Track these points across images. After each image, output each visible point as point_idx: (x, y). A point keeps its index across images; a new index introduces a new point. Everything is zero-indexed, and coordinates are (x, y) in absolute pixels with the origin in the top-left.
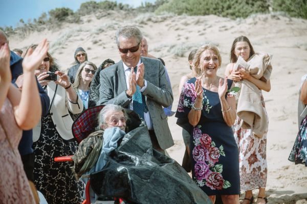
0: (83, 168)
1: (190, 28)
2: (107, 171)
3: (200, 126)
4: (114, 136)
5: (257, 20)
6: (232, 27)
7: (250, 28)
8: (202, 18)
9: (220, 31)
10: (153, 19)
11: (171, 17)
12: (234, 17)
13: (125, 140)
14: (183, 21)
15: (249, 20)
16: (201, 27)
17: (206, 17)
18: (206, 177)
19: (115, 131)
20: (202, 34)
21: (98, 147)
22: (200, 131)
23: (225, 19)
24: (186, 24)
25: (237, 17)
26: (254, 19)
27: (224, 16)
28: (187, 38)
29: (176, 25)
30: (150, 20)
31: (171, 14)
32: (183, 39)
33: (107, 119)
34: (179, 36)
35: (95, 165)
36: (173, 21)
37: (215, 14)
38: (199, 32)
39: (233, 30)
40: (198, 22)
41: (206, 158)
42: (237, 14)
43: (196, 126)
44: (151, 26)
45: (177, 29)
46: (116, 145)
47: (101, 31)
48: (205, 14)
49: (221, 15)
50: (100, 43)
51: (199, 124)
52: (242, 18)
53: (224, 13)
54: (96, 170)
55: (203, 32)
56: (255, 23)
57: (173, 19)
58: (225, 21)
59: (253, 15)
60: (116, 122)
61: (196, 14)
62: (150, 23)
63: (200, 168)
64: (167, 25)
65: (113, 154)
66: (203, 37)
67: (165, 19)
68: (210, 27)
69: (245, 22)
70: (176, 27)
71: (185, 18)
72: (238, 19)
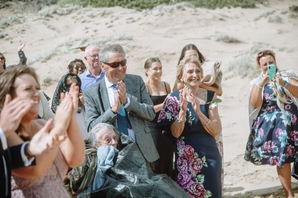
0: (81, 186)
1: (96, 20)
2: (108, 190)
3: (183, 138)
4: (109, 155)
5: (163, 11)
6: (139, 19)
7: (157, 20)
8: (108, 9)
9: (127, 23)
10: (58, 11)
11: (76, 9)
12: (139, 8)
13: (120, 158)
14: (89, 13)
15: (156, 11)
16: (108, 19)
17: (111, 9)
18: (188, 187)
19: (109, 149)
20: (110, 27)
21: (93, 166)
22: (183, 143)
23: (130, 10)
24: (93, 16)
25: (143, 8)
26: (160, 11)
27: (129, 8)
28: (95, 31)
29: (82, 17)
30: (55, 12)
31: (76, 6)
32: (91, 32)
33: (101, 138)
34: (87, 28)
35: (92, 183)
36: (79, 13)
37: (120, 5)
38: (107, 24)
39: (140, 22)
40: (103, 14)
41: (188, 169)
42: (141, 5)
43: (180, 138)
44: (57, 19)
45: (84, 22)
46: (112, 164)
47: (6, 24)
48: (110, 6)
49: (126, 7)
50: (7, 37)
51: (182, 135)
52: (148, 10)
53: (129, 5)
54: (94, 189)
55: (111, 24)
56: (162, 15)
57: (79, 11)
58: (131, 13)
59: (159, 7)
60: (109, 140)
61: (101, 6)
62: (56, 16)
63: (182, 178)
64: (73, 18)
65: (109, 172)
66: (111, 29)
67: (70, 12)
68: (117, 19)
69: (152, 14)
70: (83, 20)
71: (91, 10)
72: (144, 11)
